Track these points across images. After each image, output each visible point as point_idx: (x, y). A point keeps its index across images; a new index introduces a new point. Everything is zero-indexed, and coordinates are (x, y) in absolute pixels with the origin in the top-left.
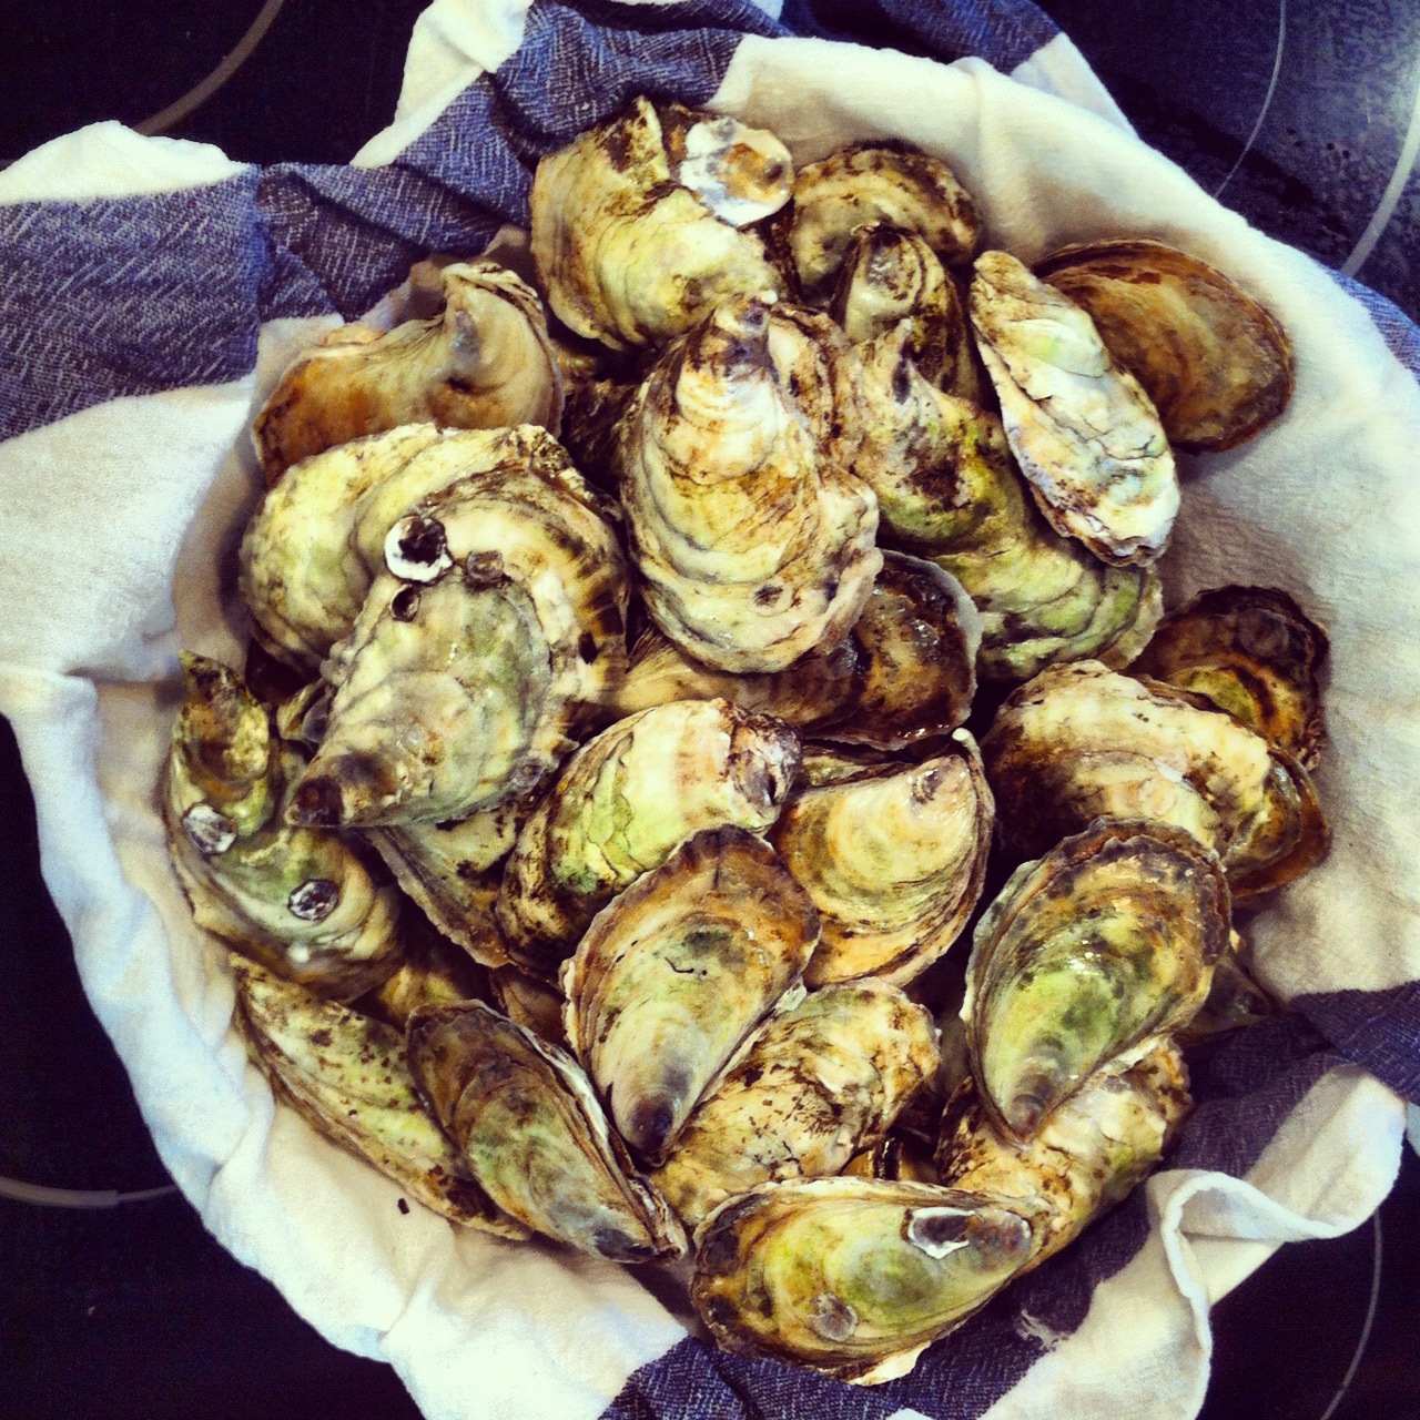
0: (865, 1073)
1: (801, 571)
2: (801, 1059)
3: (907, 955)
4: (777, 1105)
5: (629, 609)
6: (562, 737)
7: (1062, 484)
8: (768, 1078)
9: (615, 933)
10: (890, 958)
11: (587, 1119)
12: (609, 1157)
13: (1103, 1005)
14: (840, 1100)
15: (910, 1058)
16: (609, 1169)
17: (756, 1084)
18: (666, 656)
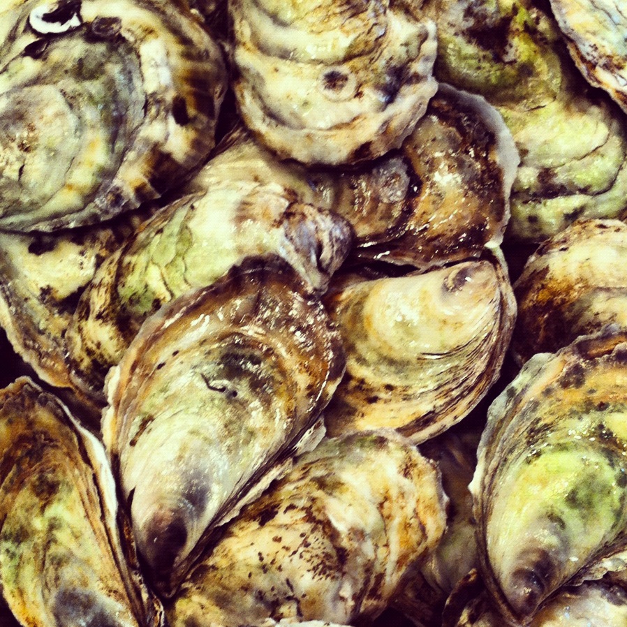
0: (371, 520)
1: (366, 68)
2: (313, 500)
3: (424, 421)
4: (285, 542)
5: (223, 105)
6: (146, 180)
7: (595, 48)
8: (282, 517)
9: (161, 341)
10: (407, 422)
11: (100, 494)
12: (115, 540)
13: (606, 491)
14: (345, 543)
15: (416, 514)
16: (114, 554)
17: (270, 522)
18: (249, 149)
